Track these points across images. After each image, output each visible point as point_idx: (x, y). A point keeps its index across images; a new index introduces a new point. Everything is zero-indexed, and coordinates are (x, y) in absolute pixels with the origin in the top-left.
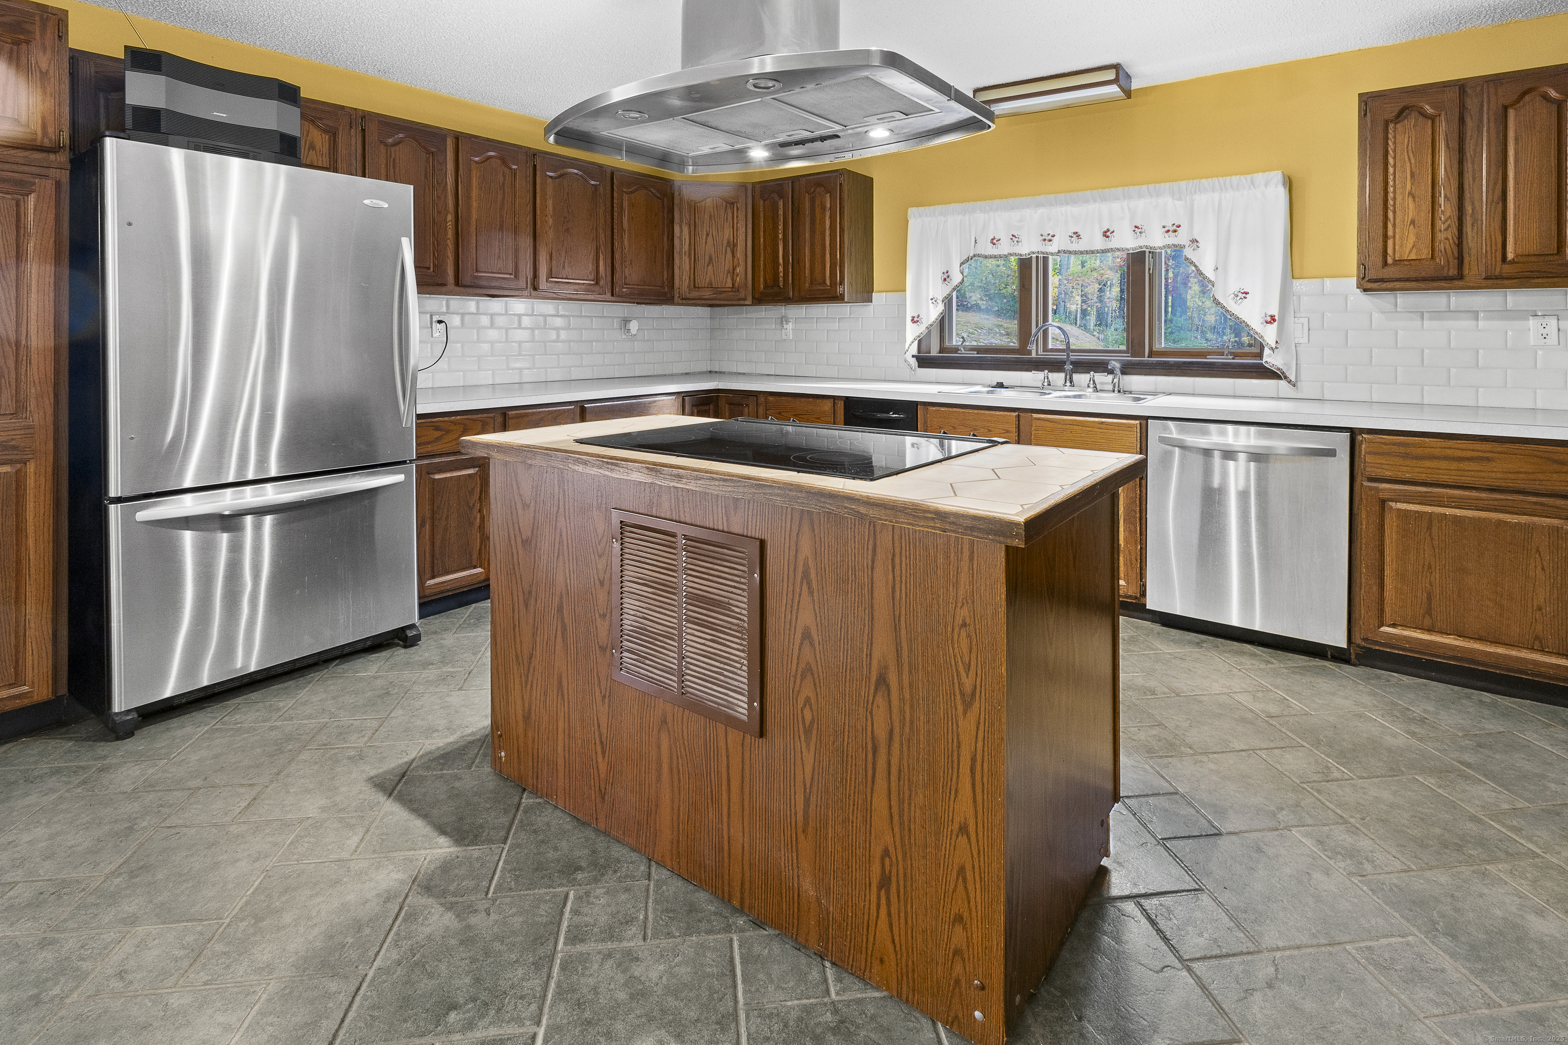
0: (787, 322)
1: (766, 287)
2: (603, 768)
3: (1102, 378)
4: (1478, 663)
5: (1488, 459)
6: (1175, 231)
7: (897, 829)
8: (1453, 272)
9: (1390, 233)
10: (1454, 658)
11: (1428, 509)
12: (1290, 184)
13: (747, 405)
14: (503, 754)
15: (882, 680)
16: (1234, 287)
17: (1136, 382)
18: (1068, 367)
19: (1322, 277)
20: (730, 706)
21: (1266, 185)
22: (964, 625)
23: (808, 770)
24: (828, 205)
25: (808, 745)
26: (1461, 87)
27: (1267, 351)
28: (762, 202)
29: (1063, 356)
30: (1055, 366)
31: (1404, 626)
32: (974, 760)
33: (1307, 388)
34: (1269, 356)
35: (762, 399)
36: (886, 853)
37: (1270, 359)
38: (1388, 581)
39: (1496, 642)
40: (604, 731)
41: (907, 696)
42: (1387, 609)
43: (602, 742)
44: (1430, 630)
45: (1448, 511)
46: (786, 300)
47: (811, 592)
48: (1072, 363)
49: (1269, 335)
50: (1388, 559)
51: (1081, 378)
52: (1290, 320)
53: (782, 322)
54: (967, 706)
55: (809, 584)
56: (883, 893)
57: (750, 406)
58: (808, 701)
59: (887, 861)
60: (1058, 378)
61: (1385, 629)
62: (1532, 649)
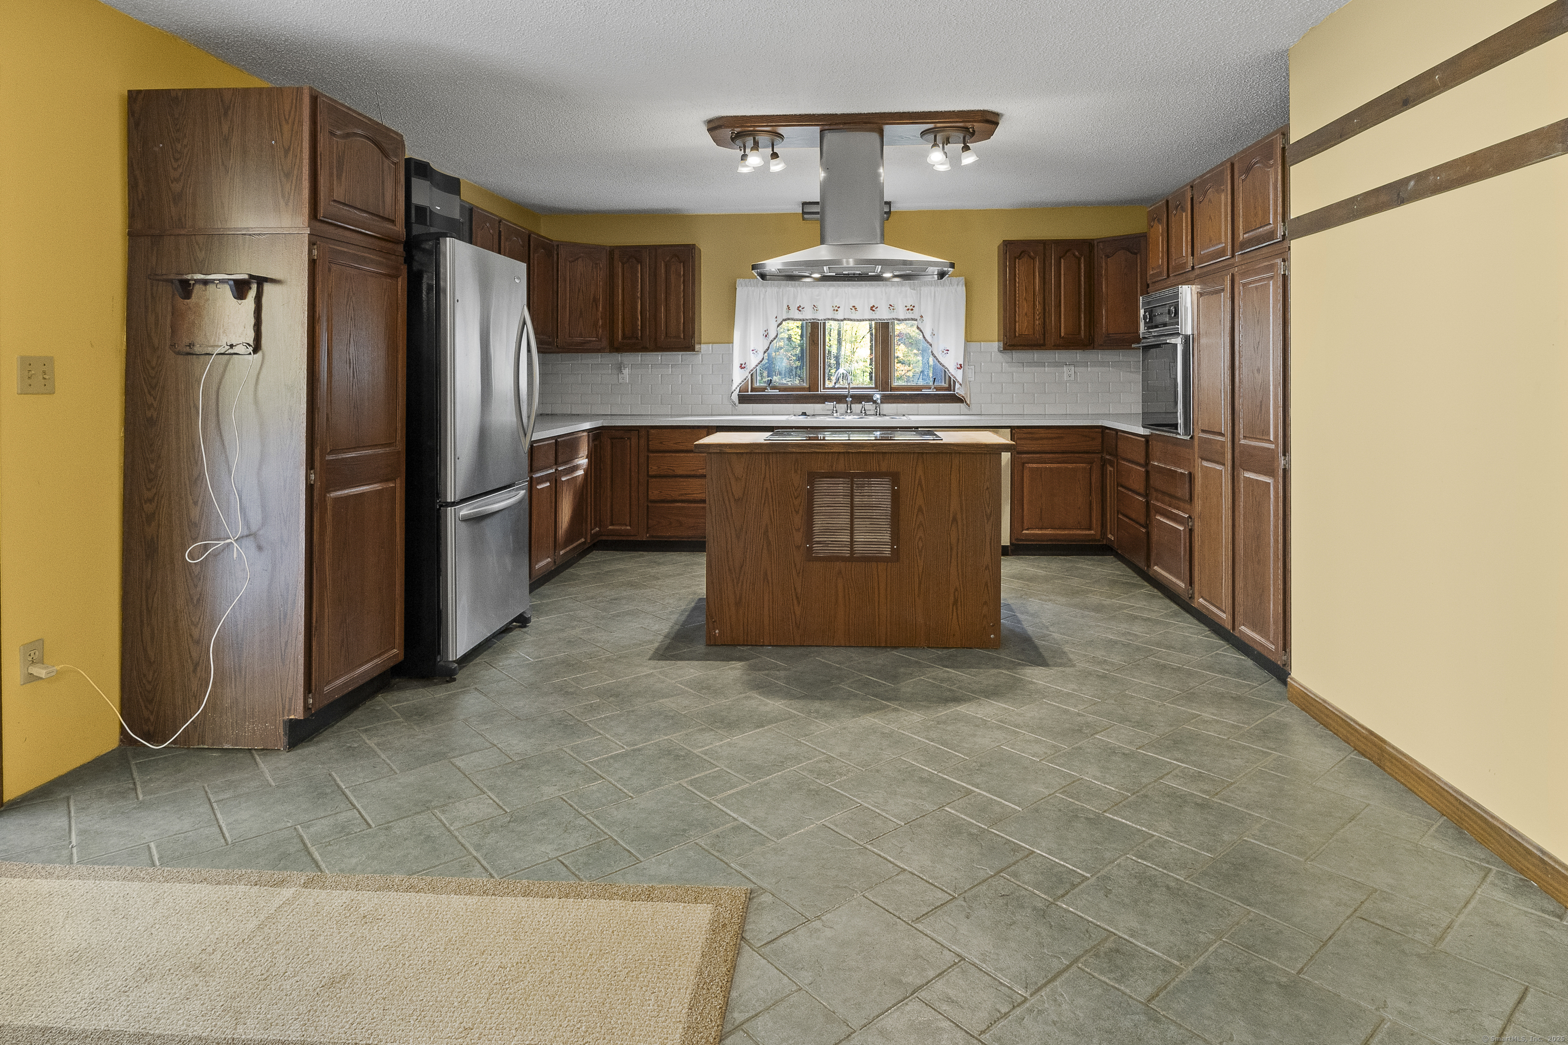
0: (625, 368)
1: (624, 337)
2: (798, 613)
3: (869, 406)
4: (1059, 541)
5: (1062, 437)
6: (912, 310)
7: (961, 579)
8: (1042, 342)
9: (1017, 319)
10: (1051, 540)
11: (1040, 466)
12: (967, 285)
13: (629, 439)
14: (717, 631)
15: (955, 519)
16: (941, 348)
17: (887, 408)
18: (849, 399)
19: (980, 341)
20: (881, 552)
21: (958, 285)
22: (987, 488)
23: (921, 569)
24: (682, 273)
25: (920, 559)
26: (1044, 243)
27: (957, 386)
28: (620, 264)
29: (845, 392)
30: (840, 399)
31: (1032, 529)
32: (991, 539)
33: (975, 409)
34: (959, 389)
35: (643, 433)
36: (956, 590)
37: (959, 391)
38: (1025, 506)
39: (1065, 529)
40: (799, 591)
41: (965, 522)
42: (1025, 521)
43: (797, 598)
44: (1041, 529)
45: (1048, 466)
46: (644, 349)
47: (922, 490)
48: (852, 396)
49: (958, 375)
50: (1025, 494)
51: (857, 407)
52: (967, 367)
53: (621, 367)
54: (988, 519)
55: (922, 487)
56: (954, 608)
57: (632, 440)
58: (920, 538)
59: (956, 593)
60: (842, 407)
61: (1024, 532)
62: (1077, 529)
